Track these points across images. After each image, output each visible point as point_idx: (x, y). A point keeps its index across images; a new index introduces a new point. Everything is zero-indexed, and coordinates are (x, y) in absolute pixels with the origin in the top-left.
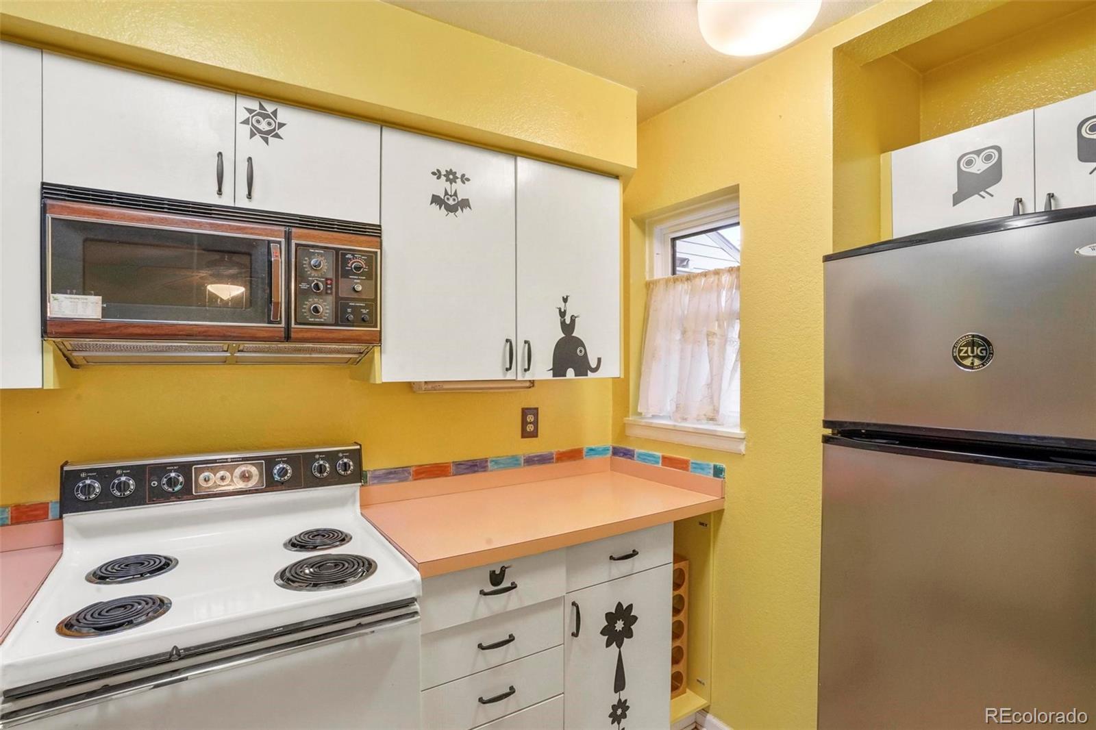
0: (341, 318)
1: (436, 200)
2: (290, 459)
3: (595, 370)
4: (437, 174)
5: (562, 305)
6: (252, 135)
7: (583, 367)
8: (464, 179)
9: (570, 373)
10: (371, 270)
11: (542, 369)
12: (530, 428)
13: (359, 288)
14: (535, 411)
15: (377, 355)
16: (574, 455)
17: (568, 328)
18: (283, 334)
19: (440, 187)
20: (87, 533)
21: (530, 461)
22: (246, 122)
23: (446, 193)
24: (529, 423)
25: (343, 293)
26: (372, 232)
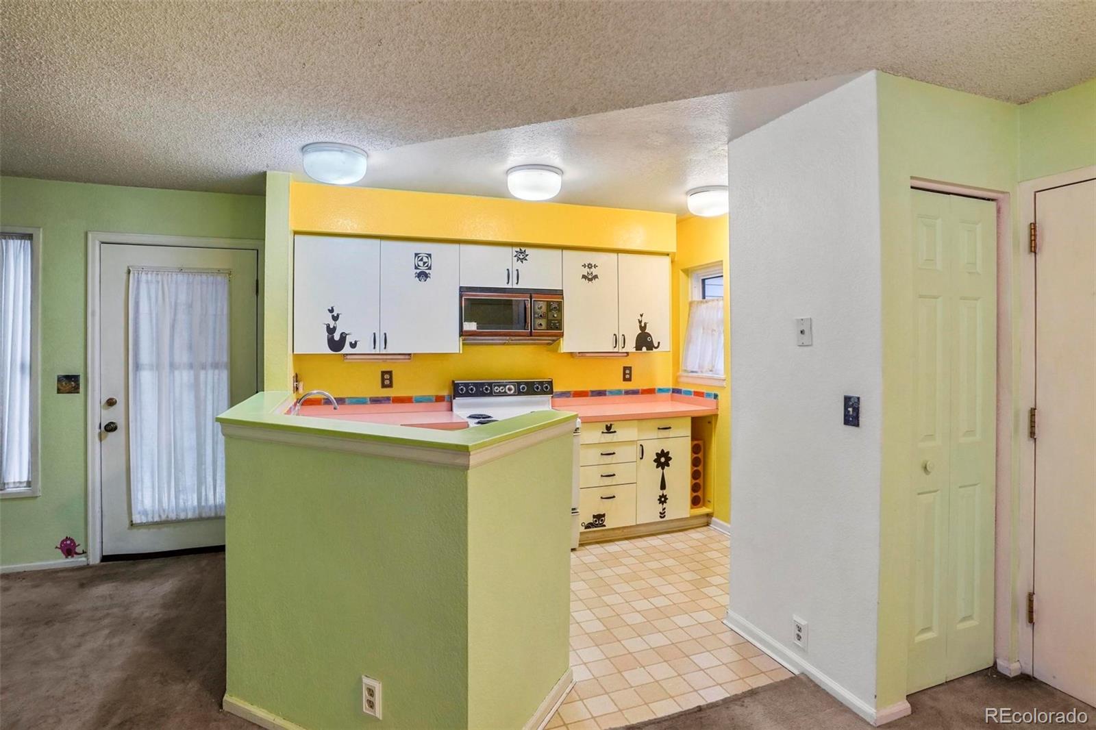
0: (549, 327)
1: (584, 277)
2: (526, 383)
3: (656, 348)
4: (584, 266)
5: (640, 318)
6: (518, 260)
7: (650, 346)
8: (595, 266)
9: (644, 349)
10: (559, 308)
11: (631, 346)
12: (627, 376)
13: (555, 315)
14: (630, 368)
15: (562, 342)
16: (651, 391)
17: (643, 328)
18: (529, 334)
19: (585, 271)
20: (462, 406)
21: (627, 392)
22: (515, 256)
23: (588, 273)
24: (627, 374)
25: (550, 318)
26: (559, 293)
